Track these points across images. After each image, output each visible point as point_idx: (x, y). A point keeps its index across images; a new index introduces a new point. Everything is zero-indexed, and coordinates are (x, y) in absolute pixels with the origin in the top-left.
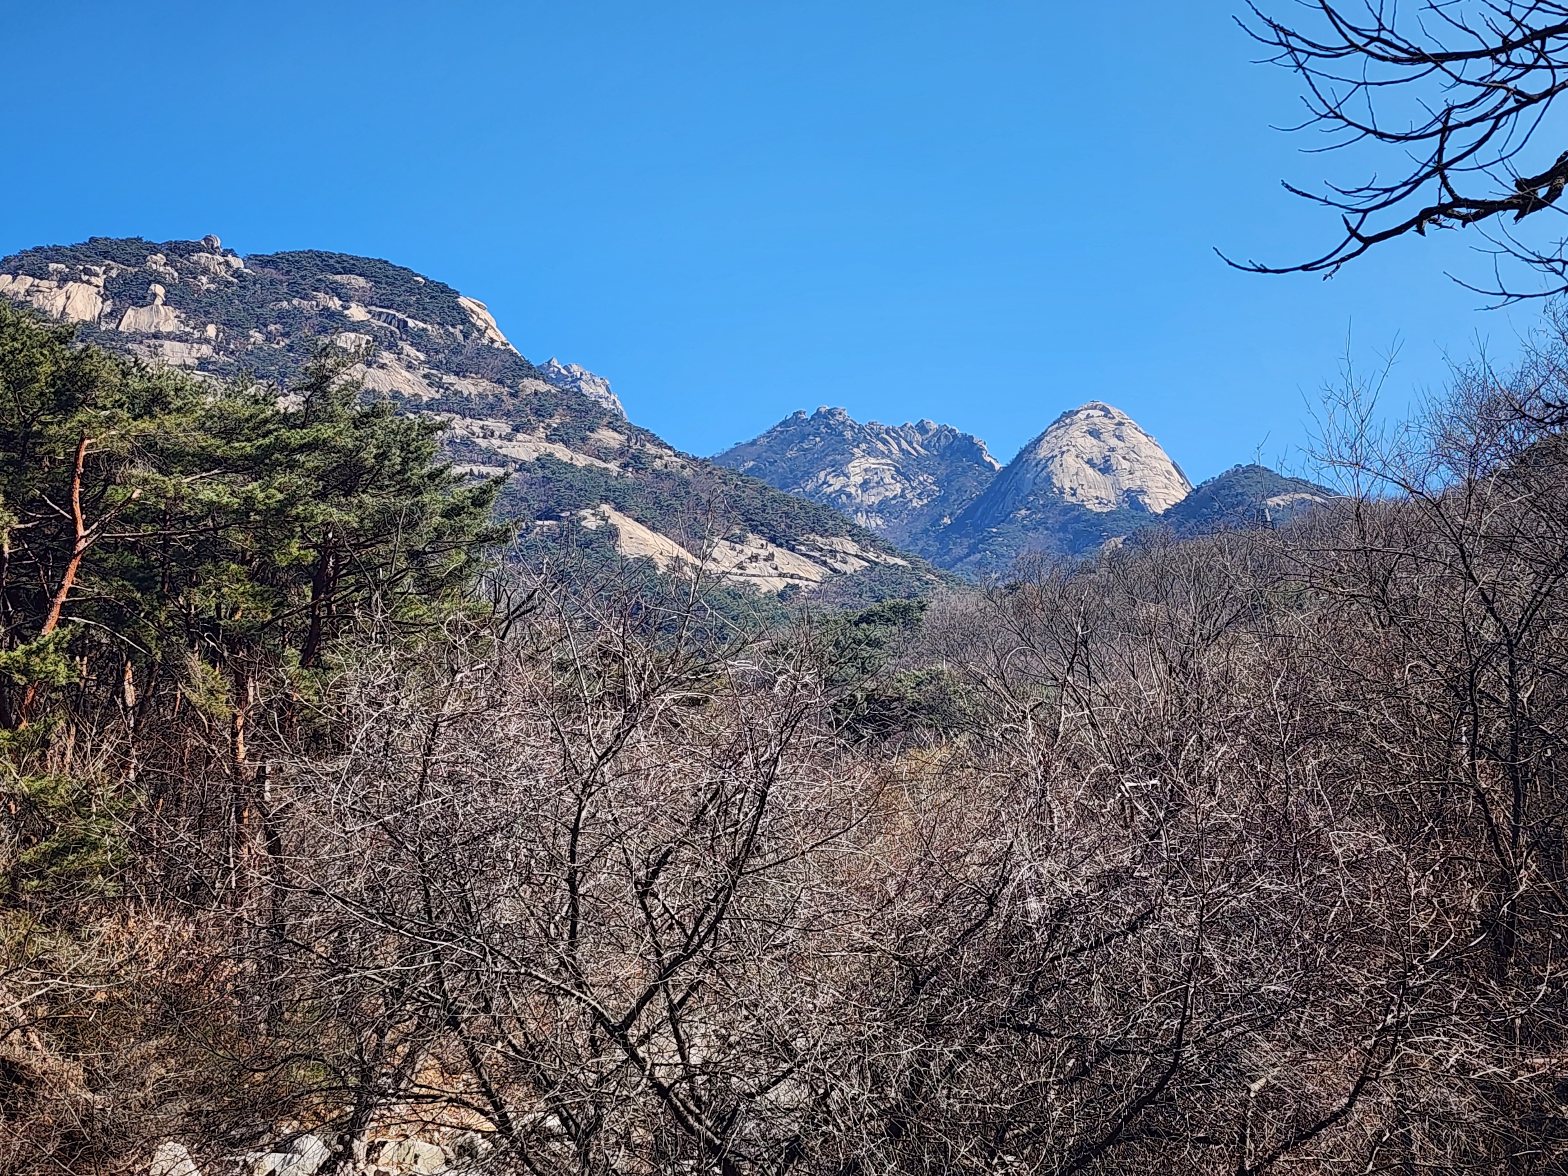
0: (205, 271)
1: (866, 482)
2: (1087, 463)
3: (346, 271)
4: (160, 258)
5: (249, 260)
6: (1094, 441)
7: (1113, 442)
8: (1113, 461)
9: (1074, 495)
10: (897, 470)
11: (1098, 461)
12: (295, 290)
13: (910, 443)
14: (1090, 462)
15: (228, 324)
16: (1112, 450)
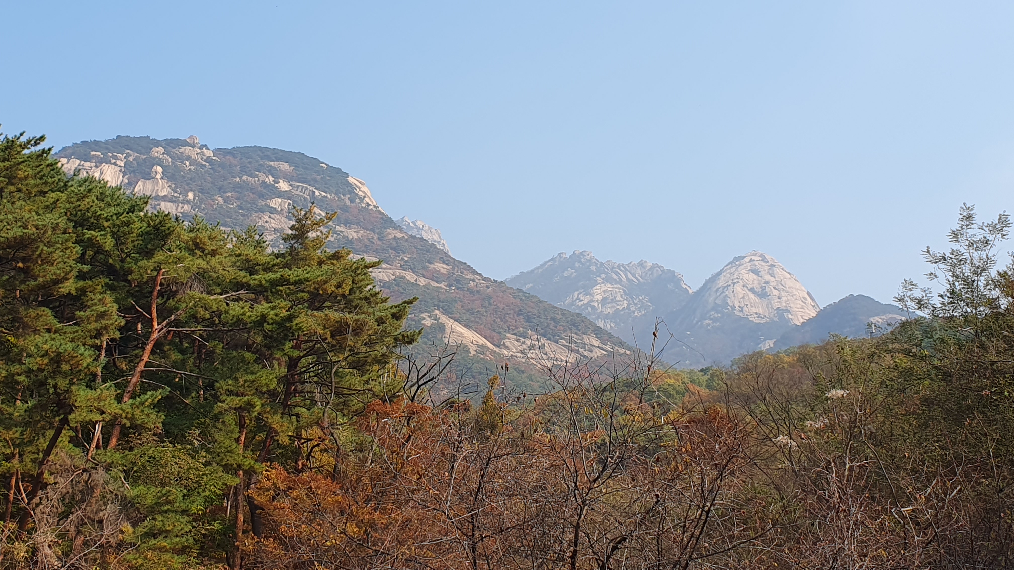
0: (189, 158)
1: (604, 299)
2: (749, 290)
3: (278, 160)
4: (161, 150)
5: (217, 151)
6: (755, 277)
7: (768, 277)
8: (767, 290)
9: (741, 311)
10: (625, 291)
11: (758, 290)
12: (244, 171)
13: (634, 275)
14: (752, 290)
15: (202, 191)
16: (767, 282)
